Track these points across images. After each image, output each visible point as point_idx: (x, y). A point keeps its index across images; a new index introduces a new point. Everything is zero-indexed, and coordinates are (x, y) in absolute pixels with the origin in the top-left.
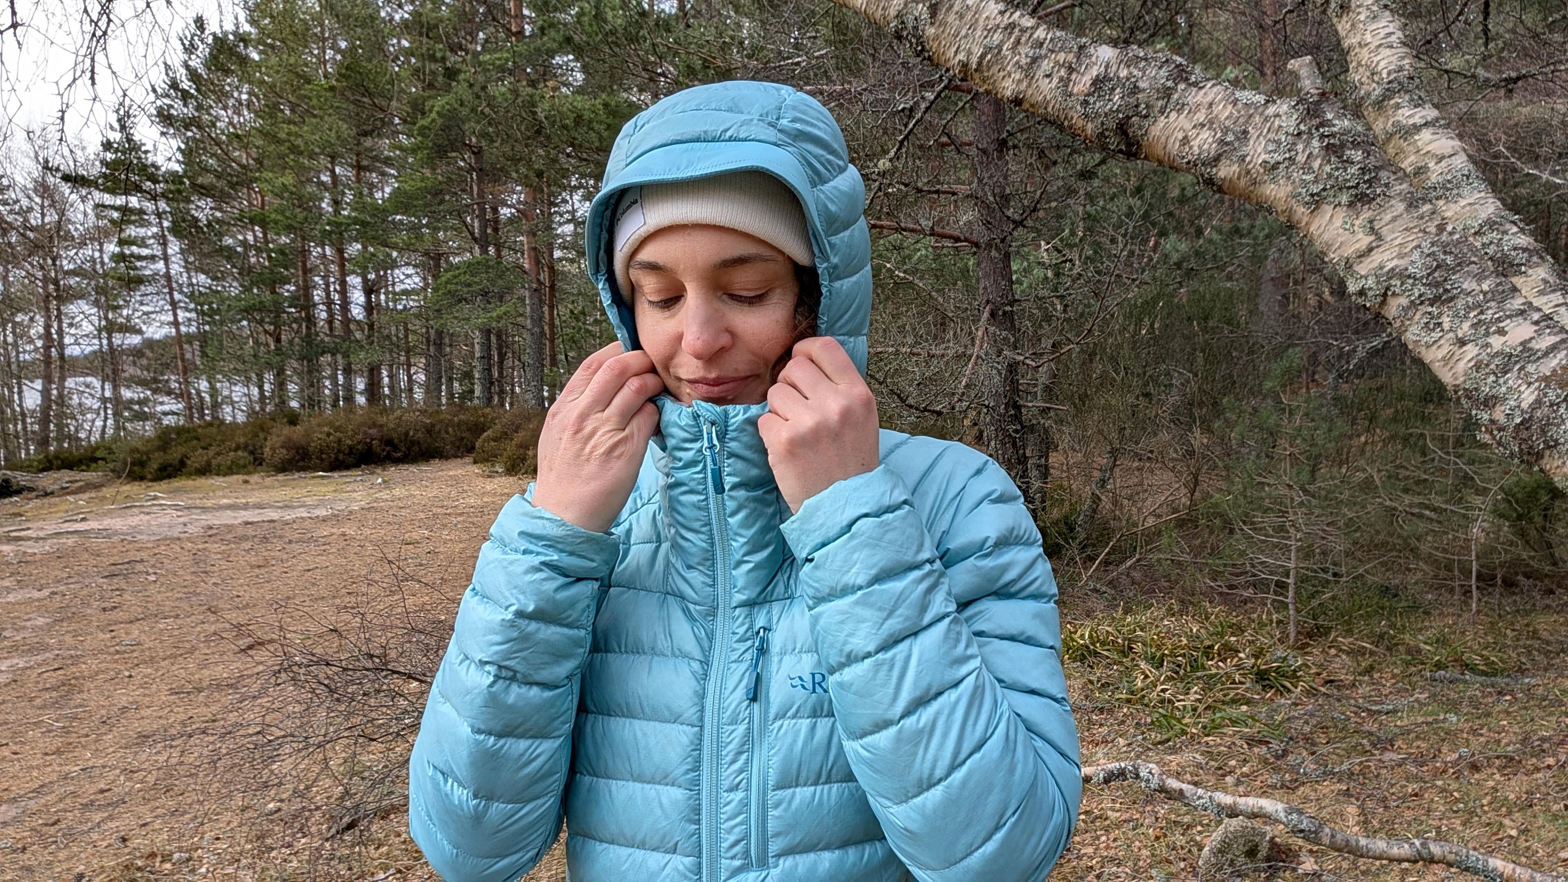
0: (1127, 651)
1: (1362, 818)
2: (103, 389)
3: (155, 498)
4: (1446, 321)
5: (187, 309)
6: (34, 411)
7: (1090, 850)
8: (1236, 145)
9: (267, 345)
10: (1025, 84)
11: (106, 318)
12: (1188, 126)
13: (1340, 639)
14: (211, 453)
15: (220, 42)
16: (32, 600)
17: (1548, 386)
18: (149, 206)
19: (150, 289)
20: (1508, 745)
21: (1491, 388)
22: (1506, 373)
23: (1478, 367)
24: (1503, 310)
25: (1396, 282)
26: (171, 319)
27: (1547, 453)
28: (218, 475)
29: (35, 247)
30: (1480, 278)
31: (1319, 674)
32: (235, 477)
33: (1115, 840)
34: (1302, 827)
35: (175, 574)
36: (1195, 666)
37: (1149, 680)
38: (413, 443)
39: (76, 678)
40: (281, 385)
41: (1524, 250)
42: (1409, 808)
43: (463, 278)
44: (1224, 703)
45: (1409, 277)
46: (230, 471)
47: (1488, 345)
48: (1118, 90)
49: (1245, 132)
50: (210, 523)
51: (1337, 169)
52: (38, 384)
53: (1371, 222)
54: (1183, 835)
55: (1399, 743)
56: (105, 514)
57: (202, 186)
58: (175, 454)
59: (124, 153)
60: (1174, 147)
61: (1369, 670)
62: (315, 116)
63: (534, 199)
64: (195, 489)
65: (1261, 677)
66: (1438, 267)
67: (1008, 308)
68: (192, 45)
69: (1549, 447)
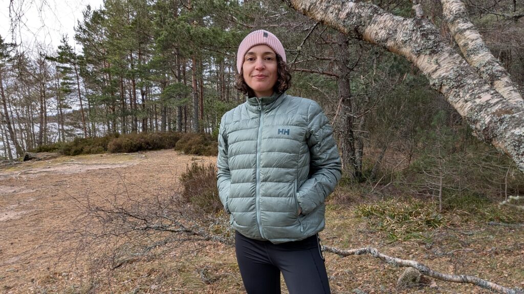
0: (383, 213)
1: (455, 269)
2: (59, 126)
3: (73, 161)
4: (461, 94)
5: (84, 100)
6: (38, 133)
7: (361, 278)
8: (393, 35)
9: (110, 112)
10: (324, 15)
11: (60, 103)
12: (377, 29)
13: (457, 210)
14: (91, 147)
15: (95, 13)
16: (30, 193)
17: (494, 116)
18: (73, 67)
19: (73, 94)
20: (509, 246)
21: (476, 117)
22: (481, 111)
23: (471, 110)
24: (481, 90)
25: (445, 81)
26: (80, 103)
27: (494, 139)
28: (93, 154)
29: (38, 80)
30: (473, 79)
31: (448, 222)
32: (98, 155)
33: (370, 275)
34: (423, 270)
35: (76, 185)
36: (405, 218)
37: (388, 223)
38: (155, 144)
39: (41, 218)
40: (114, 125)
41: (500, 71)
42: (471, 266)
43: (172, 90)
44: (414, 231)
45: (449, 79)
46: (96, 152)
47: (475, 102)
48: (355, 17)
49: (396, 30)
50: (88, 169)
51: (426, 42)
52: (39, 125)
53: (437, 60)
54: (393, 274)
55: (472, 245)
56: (56, 166)
57: (89, 60)
58: (79, 147)
59: (65, 50)
60: (373, 36)
61: (466, 221)
62: (126, 37)
63: (196, 64)
64: (85, 158)
65: (428, 222)
66: (459, 75)
67: (348, 98)
68: (86, 14)
69: (494, 137)
